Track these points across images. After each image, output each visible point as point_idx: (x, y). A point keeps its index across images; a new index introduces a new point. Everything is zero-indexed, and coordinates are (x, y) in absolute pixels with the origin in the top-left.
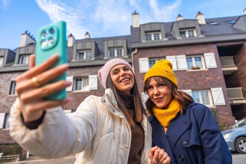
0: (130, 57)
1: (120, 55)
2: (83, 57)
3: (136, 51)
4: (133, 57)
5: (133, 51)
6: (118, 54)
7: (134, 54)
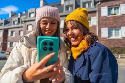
0: (96, 7)
1: (89, 7)
2: (69, 9)
3: (100, 3)
4: (98, 7)
5: (97, 3)
6: (88, 6)
7: (98, 5)
